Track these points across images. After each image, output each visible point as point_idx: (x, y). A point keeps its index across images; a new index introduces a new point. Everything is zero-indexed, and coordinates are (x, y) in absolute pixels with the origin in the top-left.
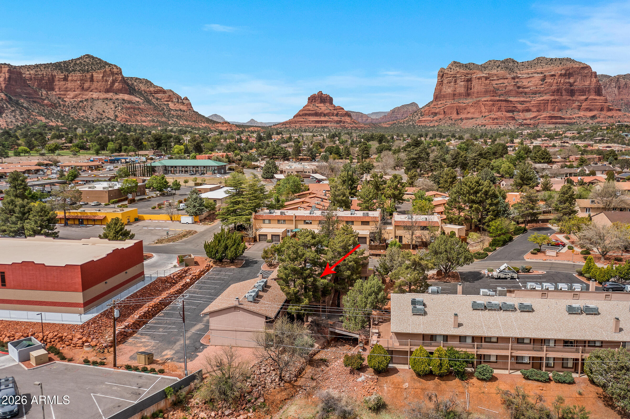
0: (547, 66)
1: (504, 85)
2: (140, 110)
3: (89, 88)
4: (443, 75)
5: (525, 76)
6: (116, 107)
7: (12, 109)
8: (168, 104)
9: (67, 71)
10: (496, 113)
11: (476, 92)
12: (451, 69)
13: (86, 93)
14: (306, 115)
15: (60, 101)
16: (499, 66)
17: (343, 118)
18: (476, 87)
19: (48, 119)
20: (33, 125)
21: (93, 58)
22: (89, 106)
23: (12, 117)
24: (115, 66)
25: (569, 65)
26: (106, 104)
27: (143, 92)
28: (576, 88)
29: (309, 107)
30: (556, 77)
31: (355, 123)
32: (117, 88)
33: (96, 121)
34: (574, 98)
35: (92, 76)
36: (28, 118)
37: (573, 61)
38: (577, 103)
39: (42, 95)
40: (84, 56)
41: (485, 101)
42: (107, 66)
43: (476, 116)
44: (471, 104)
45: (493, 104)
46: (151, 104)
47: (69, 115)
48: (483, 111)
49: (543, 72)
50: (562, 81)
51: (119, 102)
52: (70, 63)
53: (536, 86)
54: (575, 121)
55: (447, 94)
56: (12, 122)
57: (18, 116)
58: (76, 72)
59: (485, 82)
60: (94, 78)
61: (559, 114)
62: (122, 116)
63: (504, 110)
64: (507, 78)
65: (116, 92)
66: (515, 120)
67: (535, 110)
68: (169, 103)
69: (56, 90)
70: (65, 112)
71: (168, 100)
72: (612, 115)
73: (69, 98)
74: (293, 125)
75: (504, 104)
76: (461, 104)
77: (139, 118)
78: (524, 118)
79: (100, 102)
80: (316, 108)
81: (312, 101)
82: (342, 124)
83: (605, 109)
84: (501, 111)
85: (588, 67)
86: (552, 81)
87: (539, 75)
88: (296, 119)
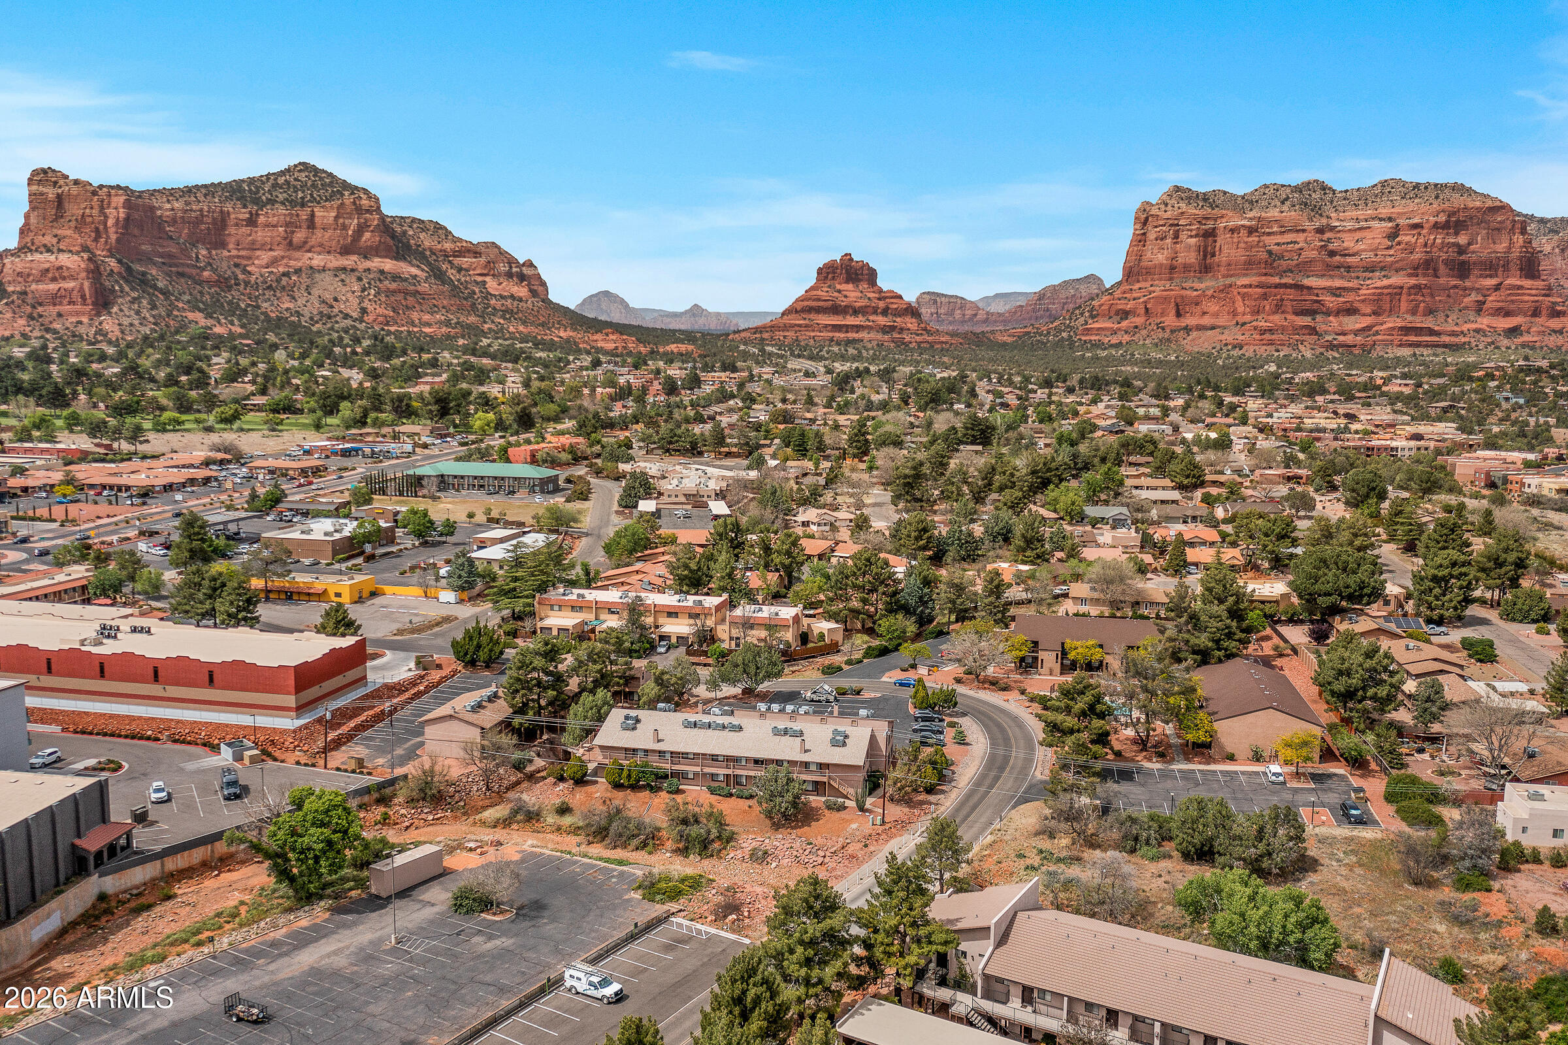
0: (1404, 201)
1: (1297, 246)
2: (419, 297)
3: (305, 243)
4: (1147, 219)
5: (1349, 225)
6: (363, 290)
7: (133, 295)
8: (484, 282)
9: (257, 204)
10: (1271, 318)
11: (1224, 264)
12: (1166, 205)
13: (297, 254)
14: (810, 310)
15: (238, 271)
16: (1287, 199)
17: (898, 320)
18: (1225, 251)
19: (212, 317)
20: (177, 332)
21: (315, 170)
22: (303, 287)
23: (132, 313)
24: (365, 191)
25: (1458, 201)
26: (343, 281)
27: (428, 253)
28: (1474, 257)
29: (819, 293)
30: (1424, 231)
31: (929, 332)
32: (369, 243)
33: (317, 322)
34: (1468, 284)
35: (313, 215)
36: (168, 316)
37: (1470, 191)
38: (1474, 297)
39: (197, 257)
40: (296, 166)
41: (1245, 286)
42: (346, 193)
43: (1221, 321)
44: (1210, 293)
45: (1265, 294)
46: (443, 283)
47: (258, 307)
48: (1240, 309)
49: (1393, 216)
50: (1438, 241)
51: (371, 276)
52: (263, 183)
53: (1375, 250)
54: (1467, 339)
55: (1155, 266)
56: (131, 325)
57: (145, 313)
58: (277, 206)
59: (1246, 239)
60: (316, 220)
61: (1429, 322)
62: (377, 310)
63: (1289, 309)
64: (1304, 231)
65: (366, 255)
66: (1317, 333)
67: (1368, 311)
68: (488, 279)
69: (231, 246)
70: (250, 298)
71: (485, 272)
72: (1561, 326)
73: (260, 265)
74: (779, 335)
75: (1291, 294)
76: (1188, 292)
77: (415, 316)
78: (1338, 329)
79: (327, 277)
80: (836, 294)
81: (826, 278)
82: (896, 335)
83: (1544, 312)
84: (1283, 312)
85: (1504, 208)
86: (1413, 240)
87: (1384, 224)
88: (787, 320)
